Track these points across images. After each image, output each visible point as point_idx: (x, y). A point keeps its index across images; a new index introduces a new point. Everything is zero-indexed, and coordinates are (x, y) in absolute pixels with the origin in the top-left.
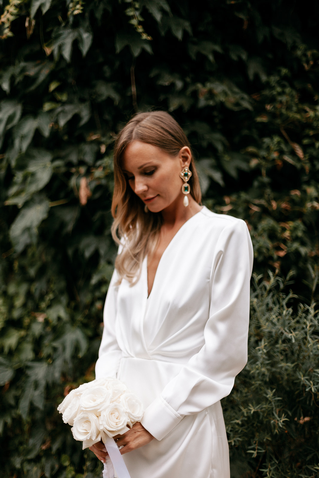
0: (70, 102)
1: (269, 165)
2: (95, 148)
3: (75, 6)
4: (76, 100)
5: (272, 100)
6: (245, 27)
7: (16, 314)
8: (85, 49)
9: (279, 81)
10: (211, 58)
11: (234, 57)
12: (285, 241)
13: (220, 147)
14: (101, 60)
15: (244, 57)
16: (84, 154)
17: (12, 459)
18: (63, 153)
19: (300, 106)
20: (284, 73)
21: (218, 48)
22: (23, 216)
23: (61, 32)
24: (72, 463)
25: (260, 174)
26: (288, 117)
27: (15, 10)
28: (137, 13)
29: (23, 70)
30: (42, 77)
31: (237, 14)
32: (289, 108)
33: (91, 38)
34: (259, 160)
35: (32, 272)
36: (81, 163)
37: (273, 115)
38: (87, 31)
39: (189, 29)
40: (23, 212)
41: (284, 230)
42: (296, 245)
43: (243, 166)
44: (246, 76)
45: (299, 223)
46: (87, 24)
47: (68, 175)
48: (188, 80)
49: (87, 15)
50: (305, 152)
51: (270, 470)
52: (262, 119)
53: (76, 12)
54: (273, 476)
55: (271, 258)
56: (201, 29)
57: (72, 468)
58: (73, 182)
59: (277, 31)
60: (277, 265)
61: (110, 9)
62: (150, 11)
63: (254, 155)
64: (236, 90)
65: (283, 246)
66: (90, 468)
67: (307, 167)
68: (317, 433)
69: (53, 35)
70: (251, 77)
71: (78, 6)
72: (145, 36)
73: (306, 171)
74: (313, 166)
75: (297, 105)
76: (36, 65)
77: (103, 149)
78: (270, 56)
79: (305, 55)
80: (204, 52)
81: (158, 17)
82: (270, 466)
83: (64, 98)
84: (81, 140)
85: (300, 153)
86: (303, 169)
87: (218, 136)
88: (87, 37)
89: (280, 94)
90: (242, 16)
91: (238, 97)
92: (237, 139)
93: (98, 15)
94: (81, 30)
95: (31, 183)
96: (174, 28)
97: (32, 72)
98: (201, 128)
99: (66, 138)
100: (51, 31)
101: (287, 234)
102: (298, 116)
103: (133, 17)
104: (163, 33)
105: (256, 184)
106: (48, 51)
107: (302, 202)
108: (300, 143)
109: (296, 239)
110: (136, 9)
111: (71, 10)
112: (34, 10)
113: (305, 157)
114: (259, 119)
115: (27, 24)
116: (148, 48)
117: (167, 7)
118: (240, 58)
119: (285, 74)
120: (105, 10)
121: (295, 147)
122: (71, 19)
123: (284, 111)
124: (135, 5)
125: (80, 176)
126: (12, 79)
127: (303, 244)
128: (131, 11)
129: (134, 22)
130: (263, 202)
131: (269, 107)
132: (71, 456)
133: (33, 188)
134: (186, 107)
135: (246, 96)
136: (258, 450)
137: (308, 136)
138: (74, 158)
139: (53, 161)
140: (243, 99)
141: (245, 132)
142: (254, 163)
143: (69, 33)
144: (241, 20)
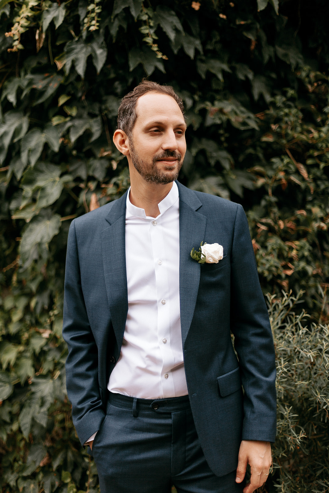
0: (79, 116)
1: (275, 184)
2: (106, 164)
3: (91, 22)
4: (85, 115)
5: (278, 120)
6: (253, 47)
7: (13, 329)
8: (99, 65)
9: (285, 101)
10: (220, 76)
11: (241, 77)
12: (291, 260)
13: (227, 166)
14: (112, 76)
15: (251, 76)
16: (94, 170)
17: (6, 477)
18: (71, 169)
19: (305, 127)
20: (290, 94)
21: (225, 67)
22: (31, 230)
23: (73, 46)
24: (73, 480)
25: (267, 193)
26: (293, 138)
27: (26, 22)
28: (152, 31)
29: (31, 83)
30: (50, 91)
31: (245, 34)
32: (294, 128)
33: (105, 54)
34: (266, 180)
35: (33, 287)
36: (91, 178)
37: (279, 135)
38: (101, 47)
39: (200, 48)
40: (31, 226)
41: (291, 249)
42: (302, 264)
43: (249, 184)
44: (251, 96)
45: (303, 242)
46: (101, 39)
47: (78, 191)
48: (196, 97)
49: (101, 31)
50: (309, 173)
51: (284, 486)
52: (268, 139)
53: (92, 28)
54: (286, 492)
55: (279, 276)
56: (209, 47)
57: (73, 485)
58: (83, 197)
59: (280, 51)
60: (285, 283)
61: (125, 26)
62: (164, 30)
63: (261, 175)
64: (243, 109)
65: (290, 265)
66: (93, 485)
67: (312, 186)
68: (328, 449)
69: (65, 50)
70: (256, 97)
71: (94, 22)
72: (160, 55)
73: (311, 191)
74: (317, 186)
75: (301, 125)
76: (44, 79)
77: (115, 165)
78: (274, 76)
79: (308, 76)
80: (213, 71)
81: (172, 35)
82: (283, 482)
83: (74, 112)
84: (90, 155)
85: (304, 172)
86: (307, 189)
87: (224, 154)
88: (101, 54)
89: (287, 115)
90: (251, 37)
91: (244, 116)
92: (241, 158)
93: (114, 31)
94: (95, 46)
95: (41, 198)
96: (185, 46)
97: (39, 85)
98: (209, 146)
99: (74, 152)
100: (63, 45)
101: (294, 253)
102: (304, 137)
103: (148, 35)
104: (176, 52)
105: (263, 203)
106: (60, 65)
107: (308, 221)
108: (304, 163)
109: (302, 258)
110: (151, 27)
111: (86, 26)
112: (46, 24)
113: (309, 177)
114: (265, 139)
115: (37, 37)
116: (161, 67)
117: (180, 27)
118: (247, 77)
119: (292, 94)
120: (120, 27)
121: (300, 168)
122: (84, 34)
123: (289, 132)
124: (149, 23)
125: (89, 191)
126: (19, 91)
127: (308, 263)
128: (146, 29)
129: (149, 40)
130: (269, 221)
131: (274, 127)
132: (72, 473)
133: (43, 203)
134: (196, 126)
135: (252, 116)
136: (273, 466)
137: (311, 157)
138: (83, 173)
139: (61, 176)
140: (249, 118)
141: (250, 151)
142: (261, 182)
143: (82, 48)
144: (250, 40)
